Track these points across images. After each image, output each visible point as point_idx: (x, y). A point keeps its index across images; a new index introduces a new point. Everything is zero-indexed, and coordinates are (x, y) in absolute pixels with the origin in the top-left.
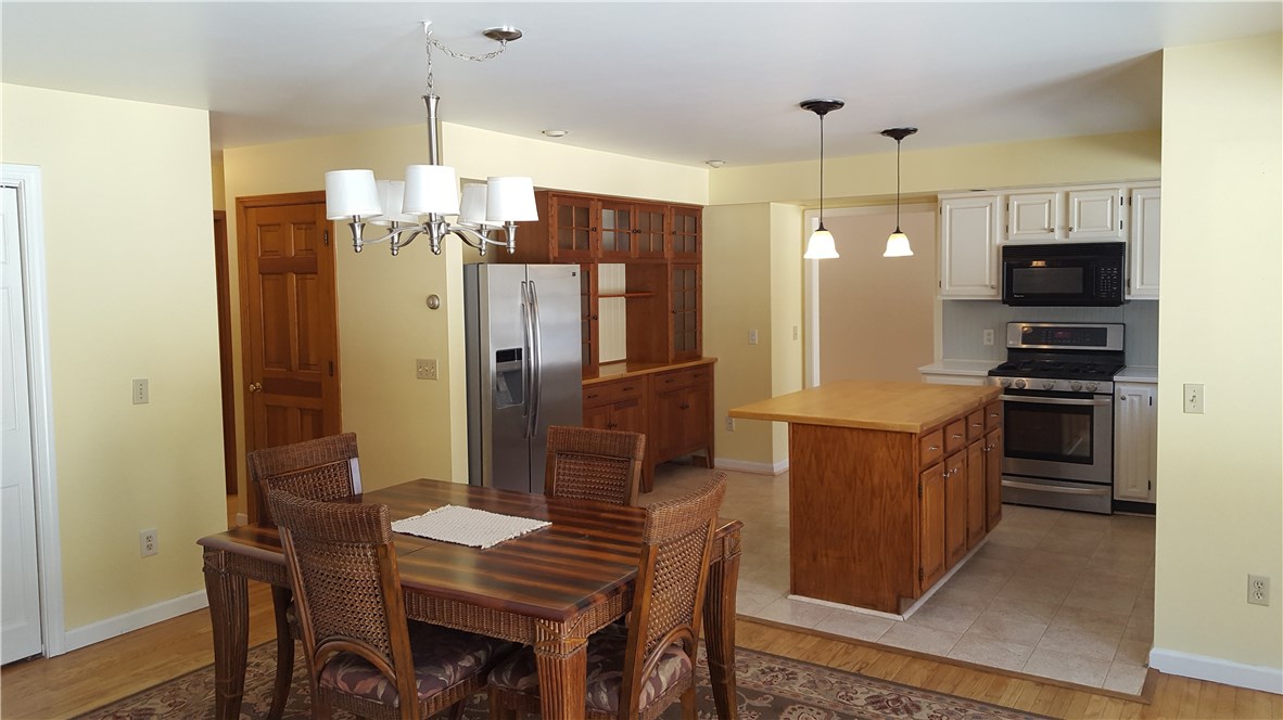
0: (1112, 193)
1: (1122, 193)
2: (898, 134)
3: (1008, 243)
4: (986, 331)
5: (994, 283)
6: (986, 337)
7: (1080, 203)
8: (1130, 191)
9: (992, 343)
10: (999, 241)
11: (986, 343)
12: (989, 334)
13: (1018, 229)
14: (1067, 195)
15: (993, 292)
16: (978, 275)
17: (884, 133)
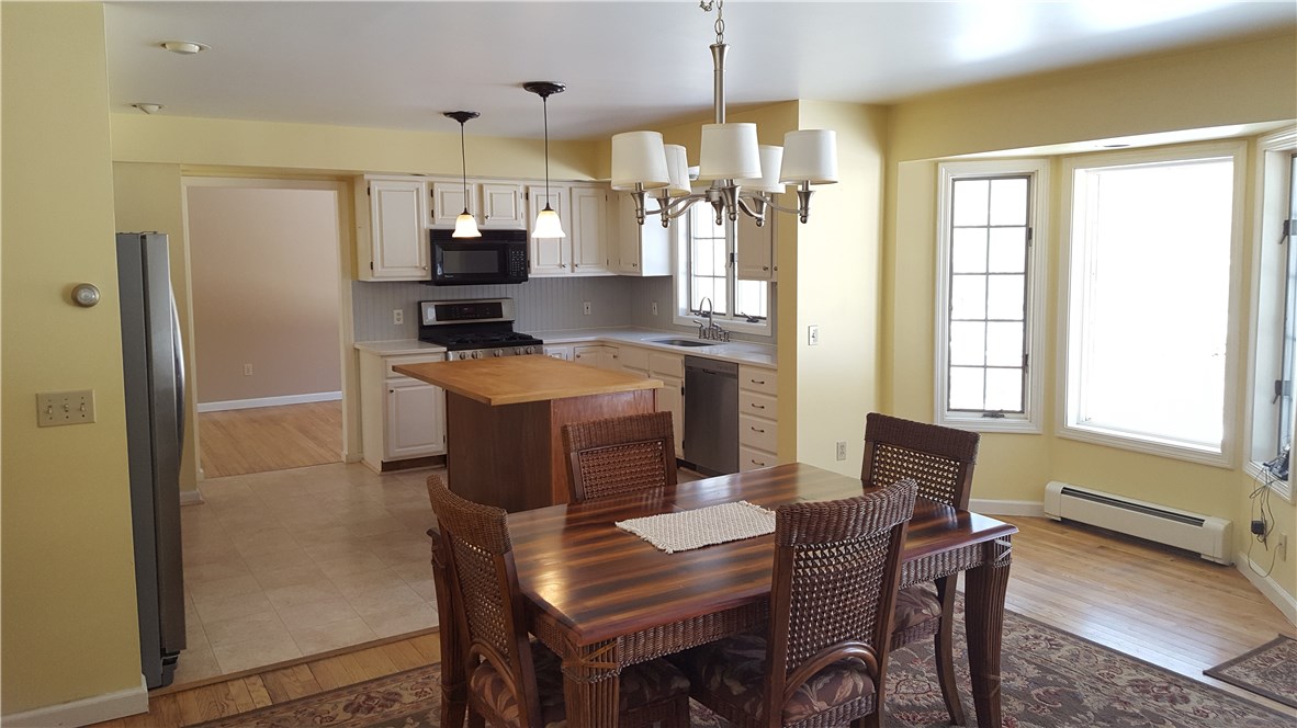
0: (515, 188)
1: (522, 190)
2: (462, 117)
3: (433, 227)
4: (396, 312)
5: (424, 265)
6: (396, 316)
7: (491, 195)
8: (527, 188)
9: (401, 322)
10: (426, 225)
11: (396, 322)
12: (399, 314)
13: (443, 214)
14: (481, 187)
15: (423, 273)
16: (404, 257)
17: (446, 114)
